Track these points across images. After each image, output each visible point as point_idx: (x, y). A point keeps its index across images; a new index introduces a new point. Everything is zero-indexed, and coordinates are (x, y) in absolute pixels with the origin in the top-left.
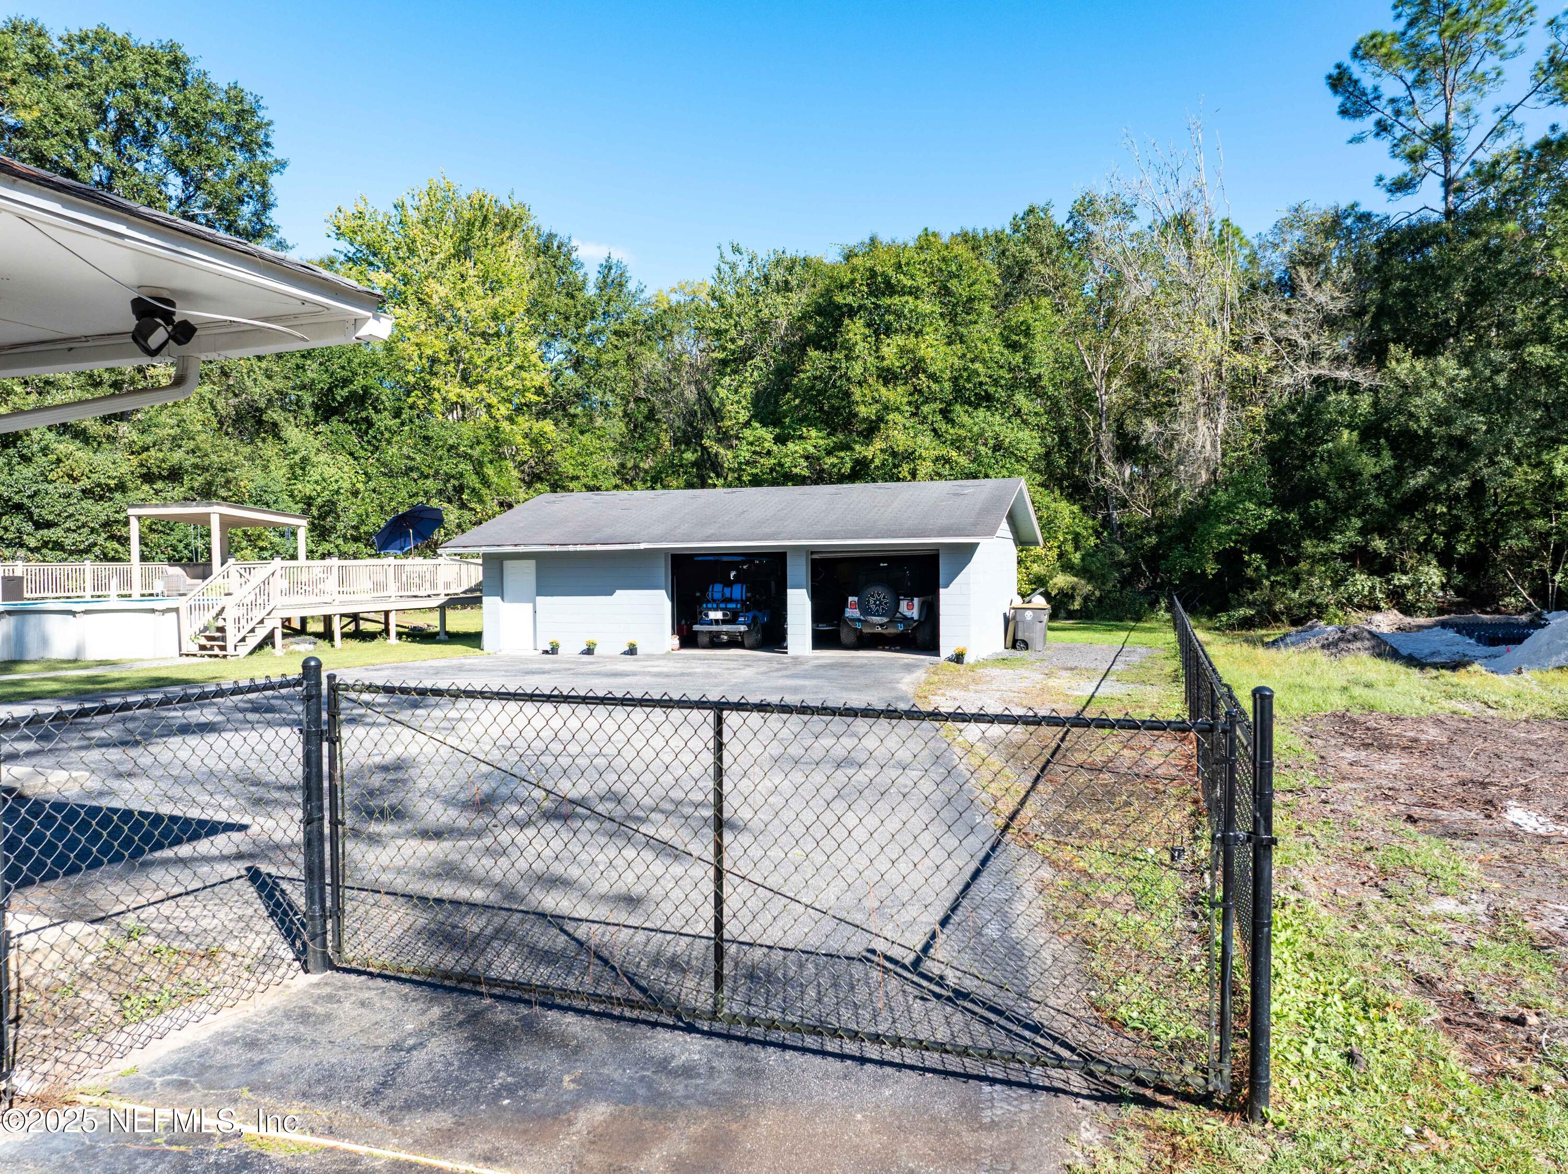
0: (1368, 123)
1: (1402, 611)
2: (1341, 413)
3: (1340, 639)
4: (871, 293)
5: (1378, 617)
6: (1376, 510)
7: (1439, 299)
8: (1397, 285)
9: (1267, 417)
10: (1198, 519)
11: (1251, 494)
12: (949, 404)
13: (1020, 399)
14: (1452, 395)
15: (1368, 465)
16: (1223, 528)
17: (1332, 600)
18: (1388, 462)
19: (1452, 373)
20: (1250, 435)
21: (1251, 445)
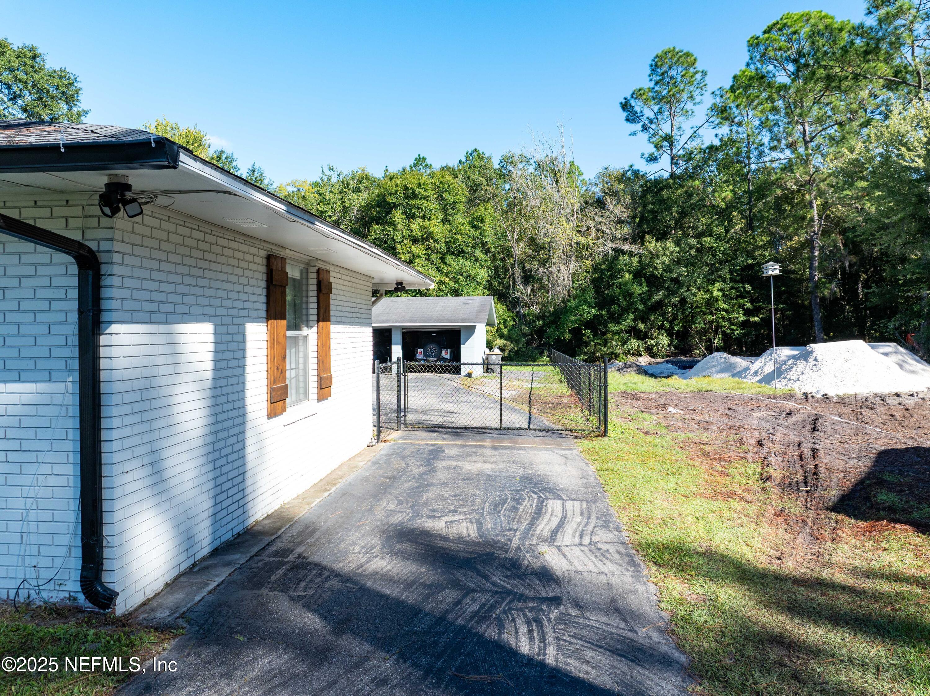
0: (638, 127)
1: (651, 356)
2: (625, 265)
3: (624, 367)
4: (405, 198)
5: (640, 359)
6: (640, 310)
7: (667, 215)
8: (650, 207)
9: (593, 265)
10: (562, 313)
11: (585, 302)
12: (444, 255)
13: (478, 253)
14: (672, 259)
15: (637, 290)
16: (573, 318)
17: (621, 351)
18: (645, 289)
19: (671, 249)
20: (585, 274)
21: (585, 278)
